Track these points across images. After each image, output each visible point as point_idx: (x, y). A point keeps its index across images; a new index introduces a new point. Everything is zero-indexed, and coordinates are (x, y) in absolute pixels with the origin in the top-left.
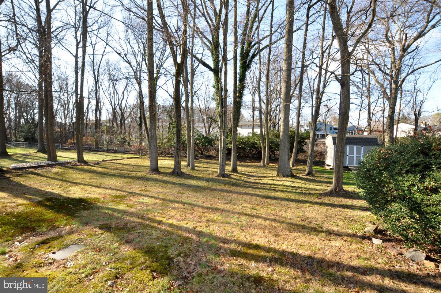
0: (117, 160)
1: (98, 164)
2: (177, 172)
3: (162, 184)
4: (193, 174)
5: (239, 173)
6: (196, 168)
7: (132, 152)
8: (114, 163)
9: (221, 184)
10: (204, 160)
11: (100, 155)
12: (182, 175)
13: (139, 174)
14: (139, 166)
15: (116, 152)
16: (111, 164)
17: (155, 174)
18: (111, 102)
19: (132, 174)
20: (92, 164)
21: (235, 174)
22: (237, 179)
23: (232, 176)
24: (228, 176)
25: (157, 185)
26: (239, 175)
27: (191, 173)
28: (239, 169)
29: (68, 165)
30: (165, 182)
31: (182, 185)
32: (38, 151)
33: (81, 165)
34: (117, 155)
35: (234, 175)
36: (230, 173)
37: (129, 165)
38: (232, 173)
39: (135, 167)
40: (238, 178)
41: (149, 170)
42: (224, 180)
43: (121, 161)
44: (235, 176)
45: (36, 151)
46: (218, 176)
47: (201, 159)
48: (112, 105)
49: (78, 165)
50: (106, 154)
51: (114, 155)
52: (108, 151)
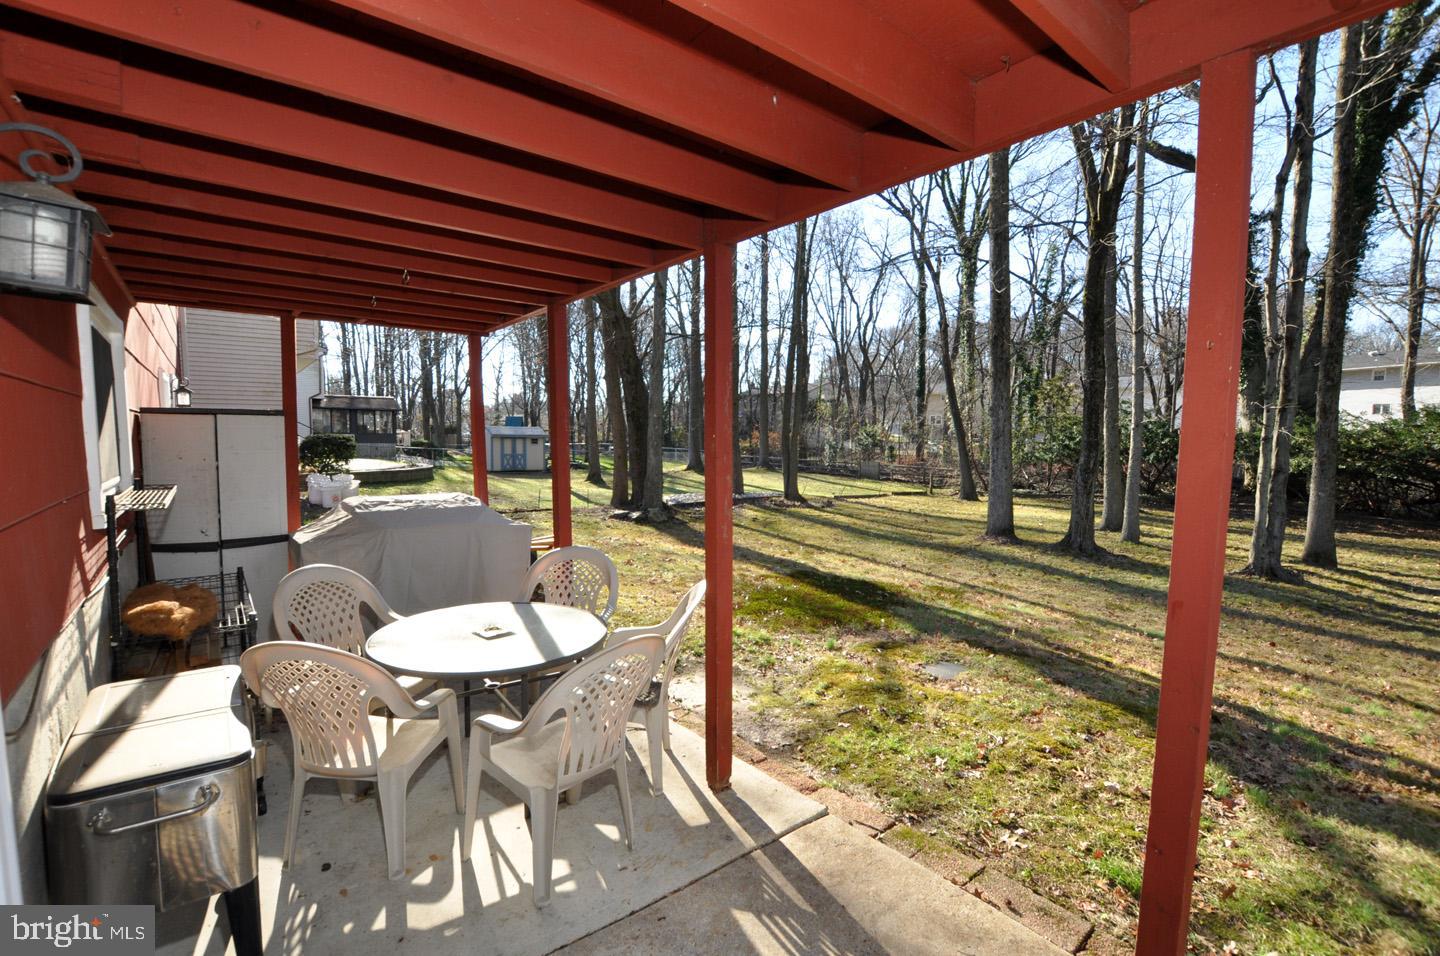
0: (869, 497)
1: (829, 504)
2: (1077, 544)
3: (1039, 574)
4: (1137, 554)
5: (1343, 572)
6: (1142, 539)
7: (899, 477)
8: (866, 504)
9: (1265, 601)
10: (1162, 513)
11: (818, 483)
12: (1099, 556)
13: (954, 540)
14: (940, 517)
15: (855, 474)
16: (860, 506)
17: (1004, 543)
18: (834, 329)
19: (932, 538)
20: (818, 505)
21: (1327, 573)
22: (1339, 594)
23: (1314, 581)
24: (1295, 578)
25: (1023, 574)
26: (1345, 578)
27: (1128, 550)
28: (1343, 556)
29: (768, 503)
30: (1047, 570)
31: (1111, 586)
32: (689, 469)
33: (794, 506)
34: (859, 483)
35: (1321, 577)
36: (1301, 567)
37: (910, 512)
38: (1311, 569)
39: (928, 519)
40: (1343, 588)
41: (984, 531)
42: (1275, 588)
43: (881, 502)
44: (1323, 579)
45: (685, 467)
46: (1247, 571)
47: (1151, 507)
48: (835, 340)
49: (788, 506)
50: (831, 479)
51: (851, 483)
52: (834, 472)
